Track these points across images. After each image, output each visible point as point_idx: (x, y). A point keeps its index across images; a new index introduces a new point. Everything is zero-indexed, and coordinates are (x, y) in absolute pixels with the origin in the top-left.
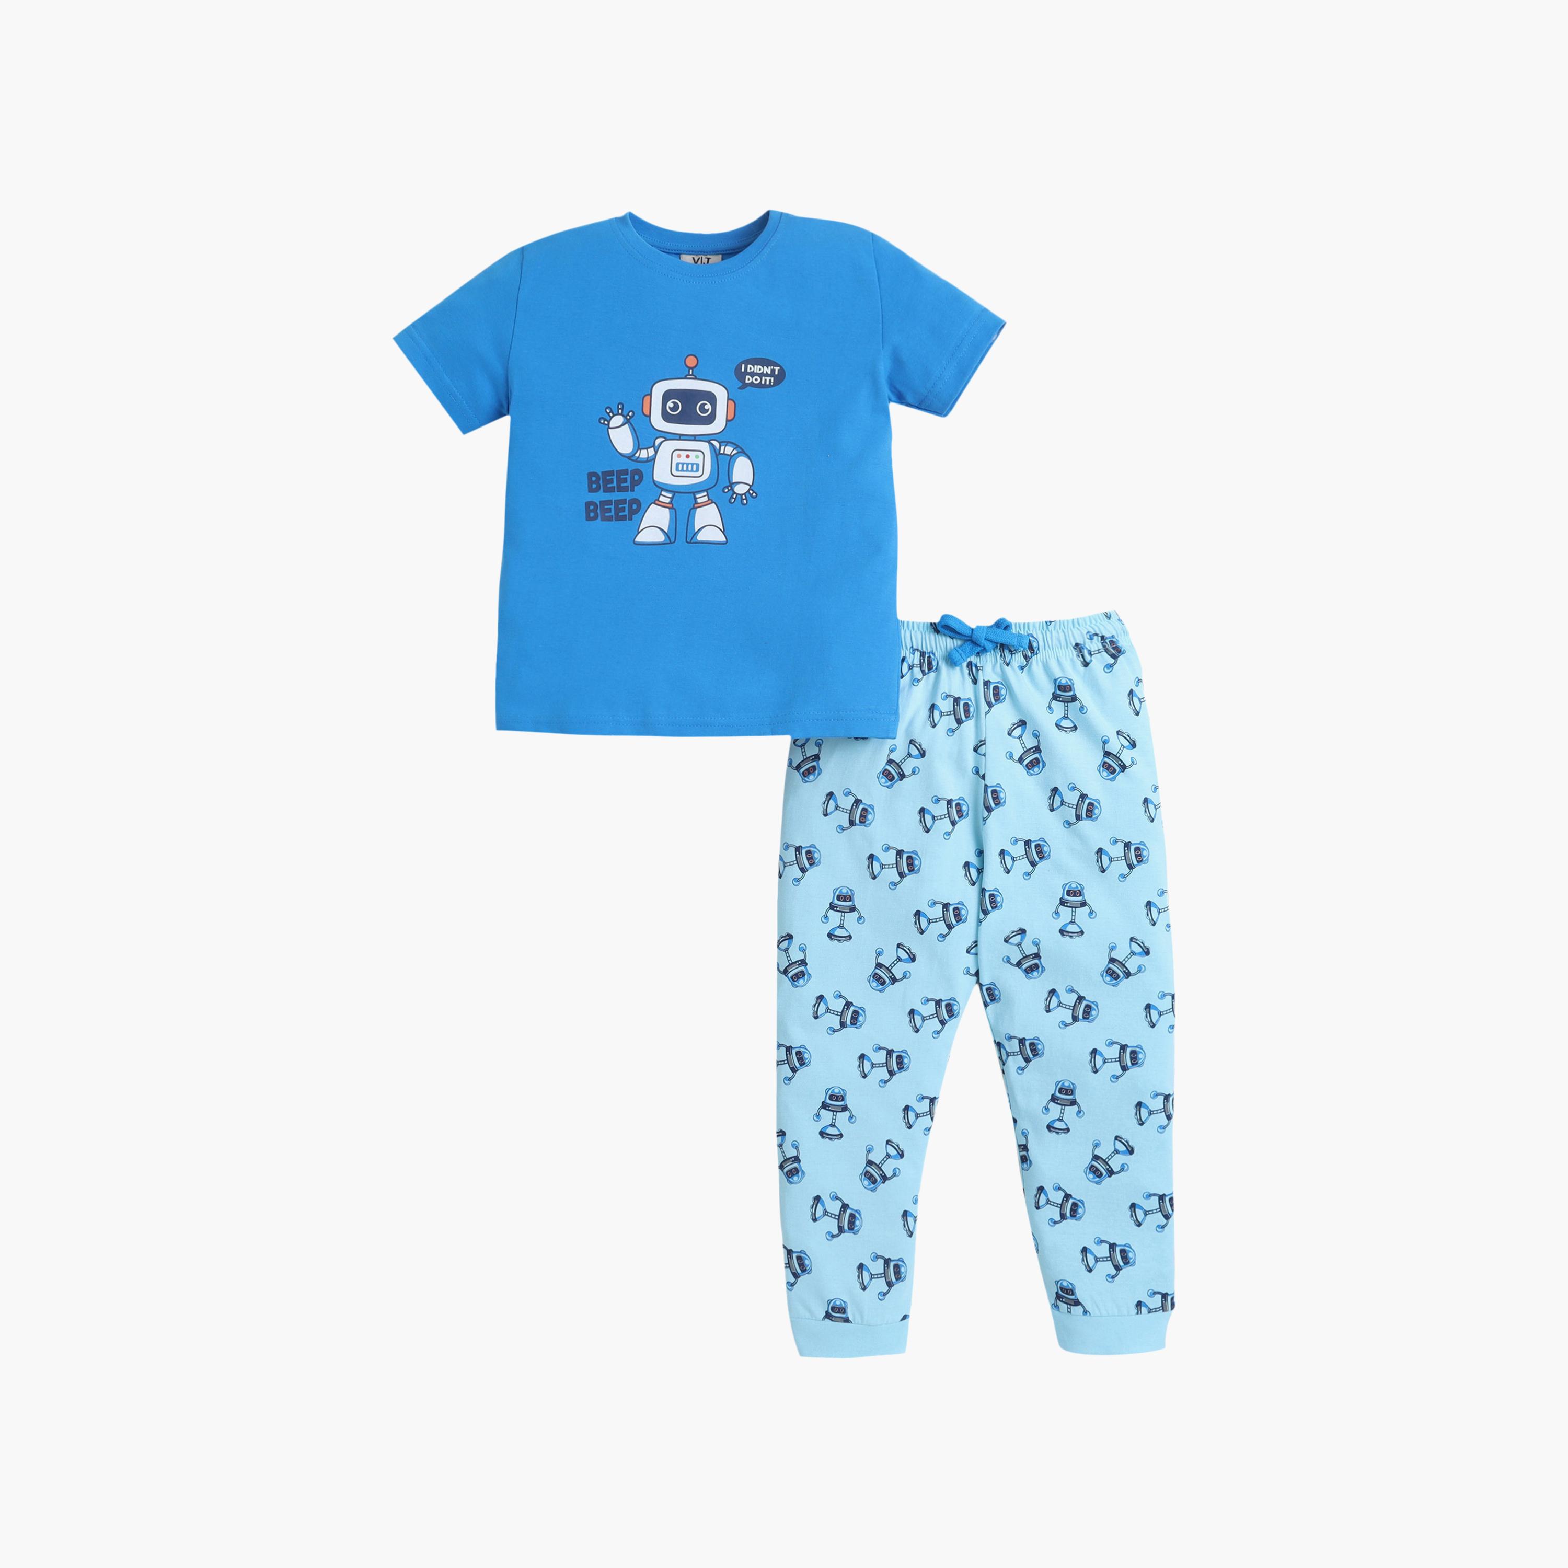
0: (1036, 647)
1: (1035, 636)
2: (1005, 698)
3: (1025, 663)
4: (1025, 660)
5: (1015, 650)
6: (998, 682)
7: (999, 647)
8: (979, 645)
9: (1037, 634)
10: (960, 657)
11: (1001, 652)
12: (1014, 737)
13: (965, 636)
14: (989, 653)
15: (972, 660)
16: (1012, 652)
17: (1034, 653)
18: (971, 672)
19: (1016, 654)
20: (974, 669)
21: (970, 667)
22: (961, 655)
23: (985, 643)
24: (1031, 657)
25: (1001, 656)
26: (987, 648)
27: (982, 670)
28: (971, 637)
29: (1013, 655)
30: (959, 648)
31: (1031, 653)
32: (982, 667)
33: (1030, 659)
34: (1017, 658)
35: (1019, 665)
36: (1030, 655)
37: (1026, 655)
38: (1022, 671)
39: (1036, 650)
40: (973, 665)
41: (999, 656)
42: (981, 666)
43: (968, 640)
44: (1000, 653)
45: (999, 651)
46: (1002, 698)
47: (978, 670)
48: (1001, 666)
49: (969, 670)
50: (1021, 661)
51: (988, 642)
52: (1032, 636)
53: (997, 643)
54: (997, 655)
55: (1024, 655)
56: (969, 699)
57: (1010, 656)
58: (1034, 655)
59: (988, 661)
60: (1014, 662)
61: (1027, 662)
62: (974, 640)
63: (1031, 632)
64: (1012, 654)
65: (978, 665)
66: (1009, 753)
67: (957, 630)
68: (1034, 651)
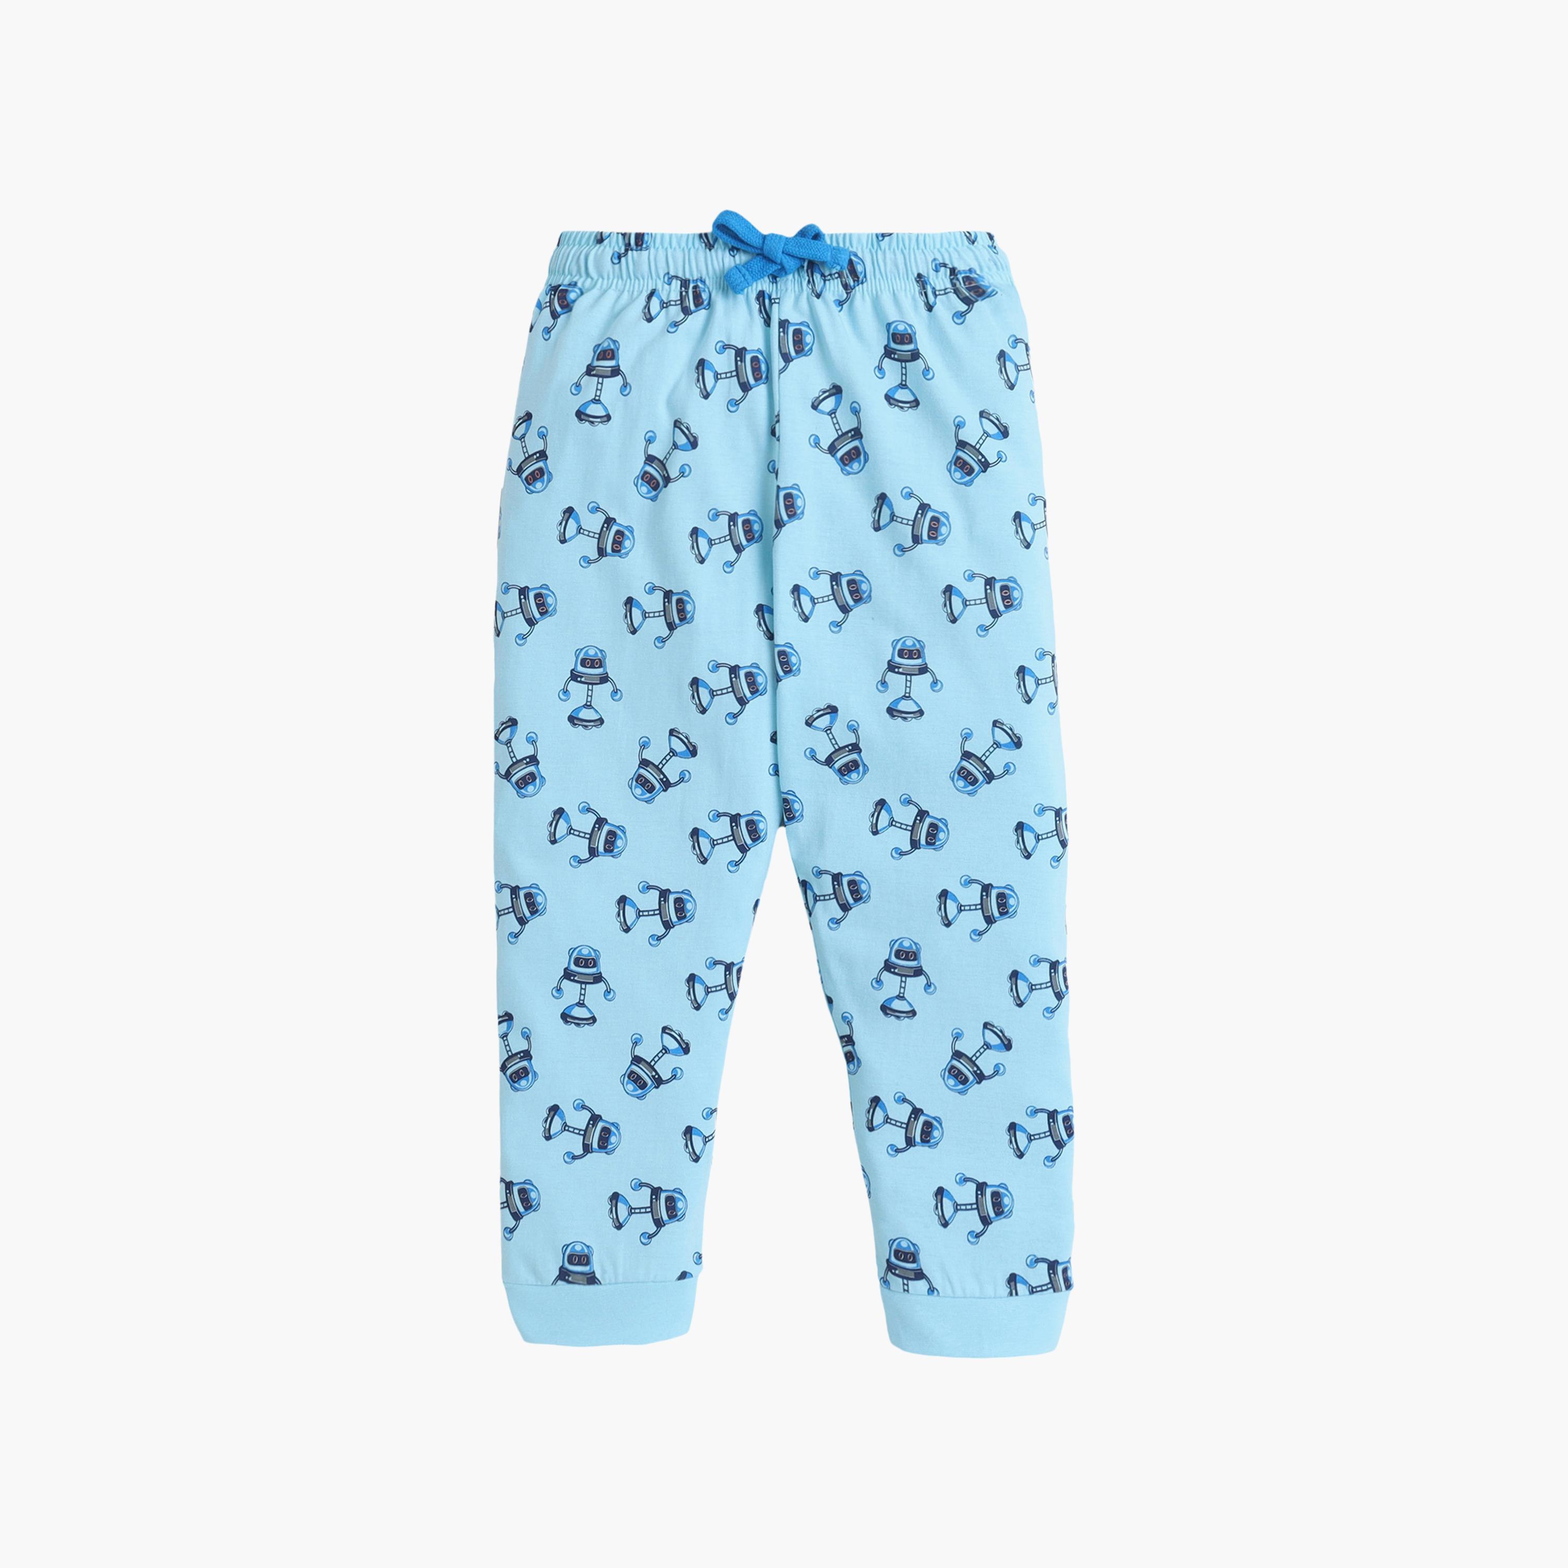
0: (861, 273)
1: (860, 255)
2: (811, 349)
3: (845, 295)
4: (844, 291)
5: (830, 275)
6: (801, 324)
7: (805, 268)
8: (776, 263)
9: (863, 252)
10: (743, 279)
11: (808, 276)
12: (822, 412)
13: (753, 247)
14: (790, 277)
15: (764, 289)
16: (825, 276)
17: (858, 281)
18: (762, 308)
19: (831, 281)
20: (767, 301)
21: (761, 299)
22: (744, 276)
23: (783, 258)
24: (855, 287)
25: (809, 282)
26: (787, 266)
27: (778, 303)
28: (762, 249)
29: (827, 282)
30: (743, 266)
31: (854, 281)
32: (779, 299)
33: (852, 289)
34: (832, 288)
35: (837, 298)
36: (852, 283)
37: (846, 283)
38: (840, 308)
39: (861, 277)
40: (766, 296)
41: (805, 283)
42: (779, 297)
43: (758, 255)
44: (807, 278)
45: (806, 274)
46: (807, 349)
47: (771, 304)
48: (808, 298)
49: (759, 304)
50: (838, 291)
51: (787, 257)
52: (856, 255)
53: (804, 260)
54: (803, 280)
55: (844, 283)
56: (759, 351)
57: (822, 282)
58: (858, 285)
59: (789, 291)
60: (827, 292)
61: (847, 293)
62: (766, 253)
63: (854, 250)
64: (825, 281)
65: (774, 296)
66: (813, 437)
67: (740, 236)
68: (858, 278)
